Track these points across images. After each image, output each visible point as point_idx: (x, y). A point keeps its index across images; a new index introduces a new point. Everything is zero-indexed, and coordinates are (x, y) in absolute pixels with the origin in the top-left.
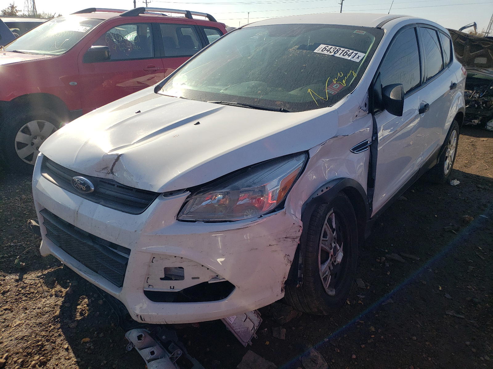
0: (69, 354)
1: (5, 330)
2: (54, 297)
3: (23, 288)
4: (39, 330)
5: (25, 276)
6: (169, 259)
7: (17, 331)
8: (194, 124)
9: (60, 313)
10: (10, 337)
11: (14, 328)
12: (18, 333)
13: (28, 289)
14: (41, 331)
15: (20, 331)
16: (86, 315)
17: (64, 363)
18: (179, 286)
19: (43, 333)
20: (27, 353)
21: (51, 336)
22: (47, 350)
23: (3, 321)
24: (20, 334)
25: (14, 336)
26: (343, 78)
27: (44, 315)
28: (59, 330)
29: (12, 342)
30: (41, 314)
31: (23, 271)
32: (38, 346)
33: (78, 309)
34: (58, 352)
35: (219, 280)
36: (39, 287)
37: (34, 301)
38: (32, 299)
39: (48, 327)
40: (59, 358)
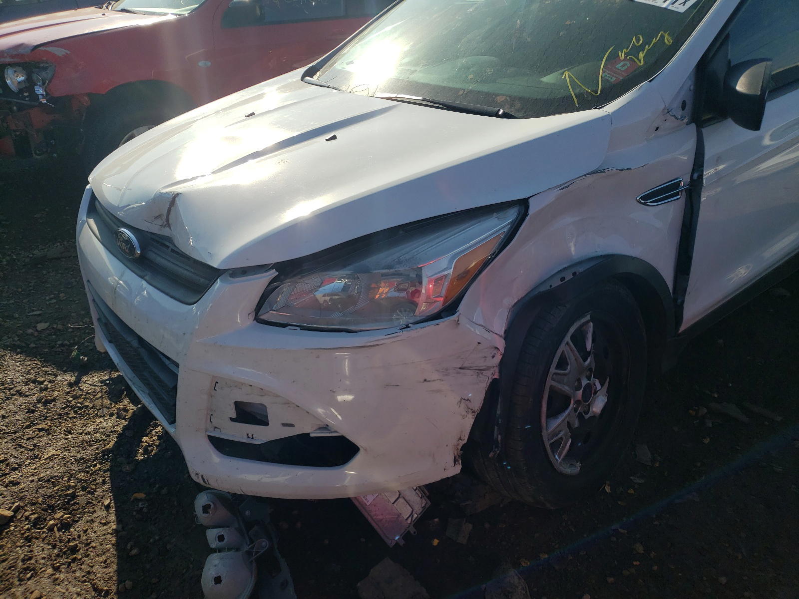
0: (108, 516)
1: (30, 463)
2: (114, 417)
3: (75, 397)
4: (77, 469)
5: (85, 378)
6: (241, 389)
7: (45, 466)
8: (326, 140)
9: (114, 445)
10: (32, 475)
11: (43, 461)
12: (46, 470)
13: (80, 401)
14: (80, 472)
15: (50, 468)
16: (153, 454)
17: (96, 529)
18: (260, 435)
19: (82, 476)
20: (48, 505)
21: (91, 483)
22: (78, 504)
23: (32, 448)
24: (49, 472)
25: (39, 474)
26: (642, 48)
27: (90, 446)
28: (106, 473)
29: (32, 484)
30: (87, 443)
31: (84, 369)
32: (67, 495)
33: (143, 442)
34: (93, 510)
35: (330, 433)
36: (97, 399)
37: (85, 420)
38: (83, 417)
39: (91, 466)
40: (92, 520)
